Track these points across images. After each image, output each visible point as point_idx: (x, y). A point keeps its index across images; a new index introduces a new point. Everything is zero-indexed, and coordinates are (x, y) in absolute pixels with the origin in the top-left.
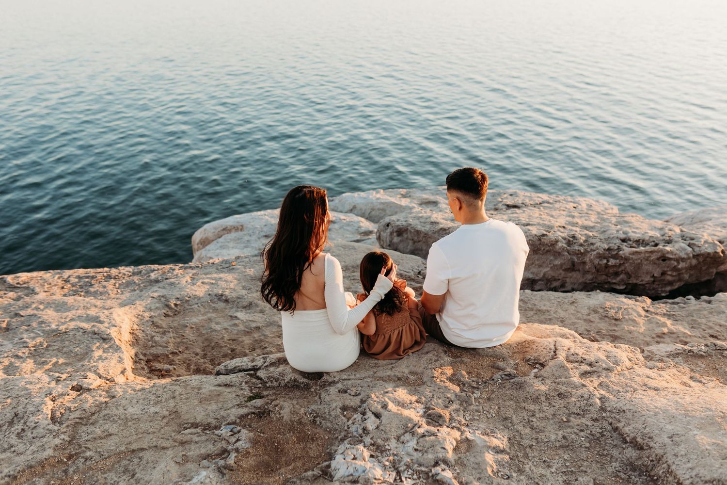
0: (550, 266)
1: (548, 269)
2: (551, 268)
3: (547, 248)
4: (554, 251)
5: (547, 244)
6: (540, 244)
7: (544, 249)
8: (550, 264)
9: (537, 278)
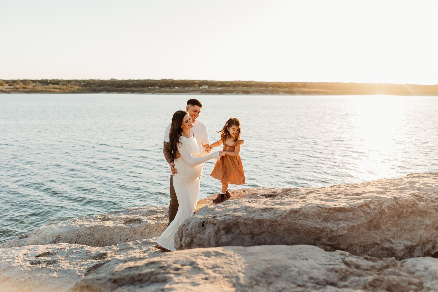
0: (422, 227)
1: (423, 231)
2: (425, 229)
3: (410, 210)
4: (419, 212)
5: (407, 206)
6: (400, 207)
7: (407, 212)
8: (422, 225)
9: (414, 244)
